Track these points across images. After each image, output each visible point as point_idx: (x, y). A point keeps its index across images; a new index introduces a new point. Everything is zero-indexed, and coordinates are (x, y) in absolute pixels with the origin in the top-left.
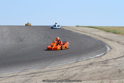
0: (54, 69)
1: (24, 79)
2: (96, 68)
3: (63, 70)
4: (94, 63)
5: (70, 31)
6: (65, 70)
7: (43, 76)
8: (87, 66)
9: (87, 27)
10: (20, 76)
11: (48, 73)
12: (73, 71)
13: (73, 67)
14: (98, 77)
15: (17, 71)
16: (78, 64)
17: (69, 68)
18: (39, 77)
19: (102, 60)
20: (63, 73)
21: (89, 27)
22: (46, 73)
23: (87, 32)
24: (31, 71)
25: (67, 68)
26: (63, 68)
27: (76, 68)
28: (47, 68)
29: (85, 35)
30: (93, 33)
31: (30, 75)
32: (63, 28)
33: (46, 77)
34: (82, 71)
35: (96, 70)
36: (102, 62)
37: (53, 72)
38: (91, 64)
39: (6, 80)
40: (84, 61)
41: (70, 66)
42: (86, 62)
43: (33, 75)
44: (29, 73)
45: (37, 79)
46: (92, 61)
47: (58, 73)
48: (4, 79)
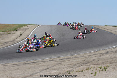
0: (80, 56)
1: (56, 63)
2: (109, 56)
3: (85, 57)
4: (109, 52)
5: (100, 29)
6: (88, 57)
7: (71, 61)
8: (103, 54)
9: (112, 26)
10: (54, 61)
11: (75, 58)
12: (92, 57)
13: (93, 55)
14: (108, 62)
15: (54, 57)
16: (98, 53)
17: (91, 55)
18: (68, 61)
19: (115, 50)
20: (85, 59)
21: (114, 26)
22: (74, 59)
23: (111, 30)
24: (63, 57)
25: (89, 56)
26: (86, 55)
27: (96, 55)
28: (75, 56)
29: (109, 32)
30: (115, 31)
31: (62, 60)
32: (95, 27)
33: (72, 62)
34: (99, 58)
35: (109, 57)
36: (115, 51)
37: (79, 58)
38: (107, 53)
39: (43, 63)
40: (102, 50)
41: (92, 54)
42: (104, 52)
43: (64, 60)
44: (61, 58)
45: (65, 63)
46: (108, 50)
47: (82, 59)
48: (42, 63)
